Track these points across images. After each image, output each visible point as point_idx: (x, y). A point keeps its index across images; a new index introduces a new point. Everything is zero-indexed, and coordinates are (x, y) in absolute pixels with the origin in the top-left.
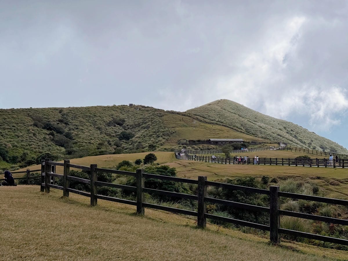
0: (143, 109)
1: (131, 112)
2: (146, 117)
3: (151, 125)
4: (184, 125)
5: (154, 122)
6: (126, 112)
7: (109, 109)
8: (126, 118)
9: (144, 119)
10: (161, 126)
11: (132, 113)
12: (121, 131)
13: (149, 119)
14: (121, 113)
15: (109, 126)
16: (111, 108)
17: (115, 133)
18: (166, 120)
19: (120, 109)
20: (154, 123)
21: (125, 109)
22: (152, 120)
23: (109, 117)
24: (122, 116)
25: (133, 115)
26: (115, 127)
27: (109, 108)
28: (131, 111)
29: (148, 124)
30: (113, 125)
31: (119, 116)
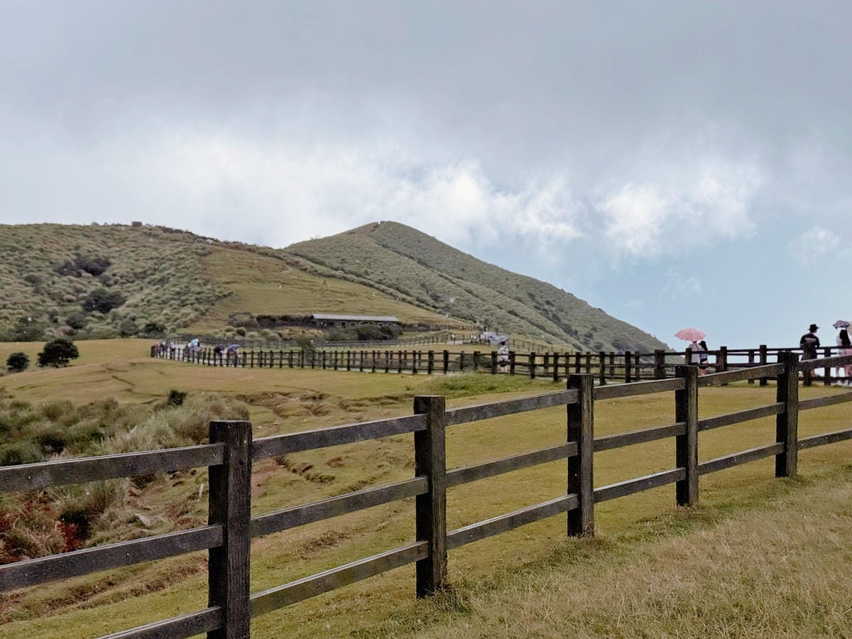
0: (166, 235)
1: (131, 241)
2: (167, 256)
3: (174, 275)
4: (257, 277)
5: (184, 268)
6: (117, 241)
7: (73, 232)
8: (113, 257)
9: (161, 260)
10: (196, 279)
11: (133, 245)
12: (93, 289)
13: (172, 260)
14: (104, 243)
15: (62, 274)
16: (80, 230)
17: (76, 294)
18: (214, 265)
19: (105, 234)
20: (183, 270)
21: (118, 233)
22: (178, 265)
23: (69, 253)
24: (103, 252)
25: (134, 249)
26: (78, 279)
27: (75, 229)
28: (131, 239)
29: (166, 272)
30: (74, 273)
31: (96, 251)
